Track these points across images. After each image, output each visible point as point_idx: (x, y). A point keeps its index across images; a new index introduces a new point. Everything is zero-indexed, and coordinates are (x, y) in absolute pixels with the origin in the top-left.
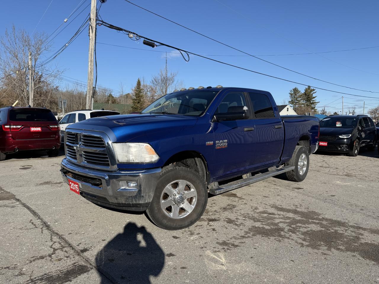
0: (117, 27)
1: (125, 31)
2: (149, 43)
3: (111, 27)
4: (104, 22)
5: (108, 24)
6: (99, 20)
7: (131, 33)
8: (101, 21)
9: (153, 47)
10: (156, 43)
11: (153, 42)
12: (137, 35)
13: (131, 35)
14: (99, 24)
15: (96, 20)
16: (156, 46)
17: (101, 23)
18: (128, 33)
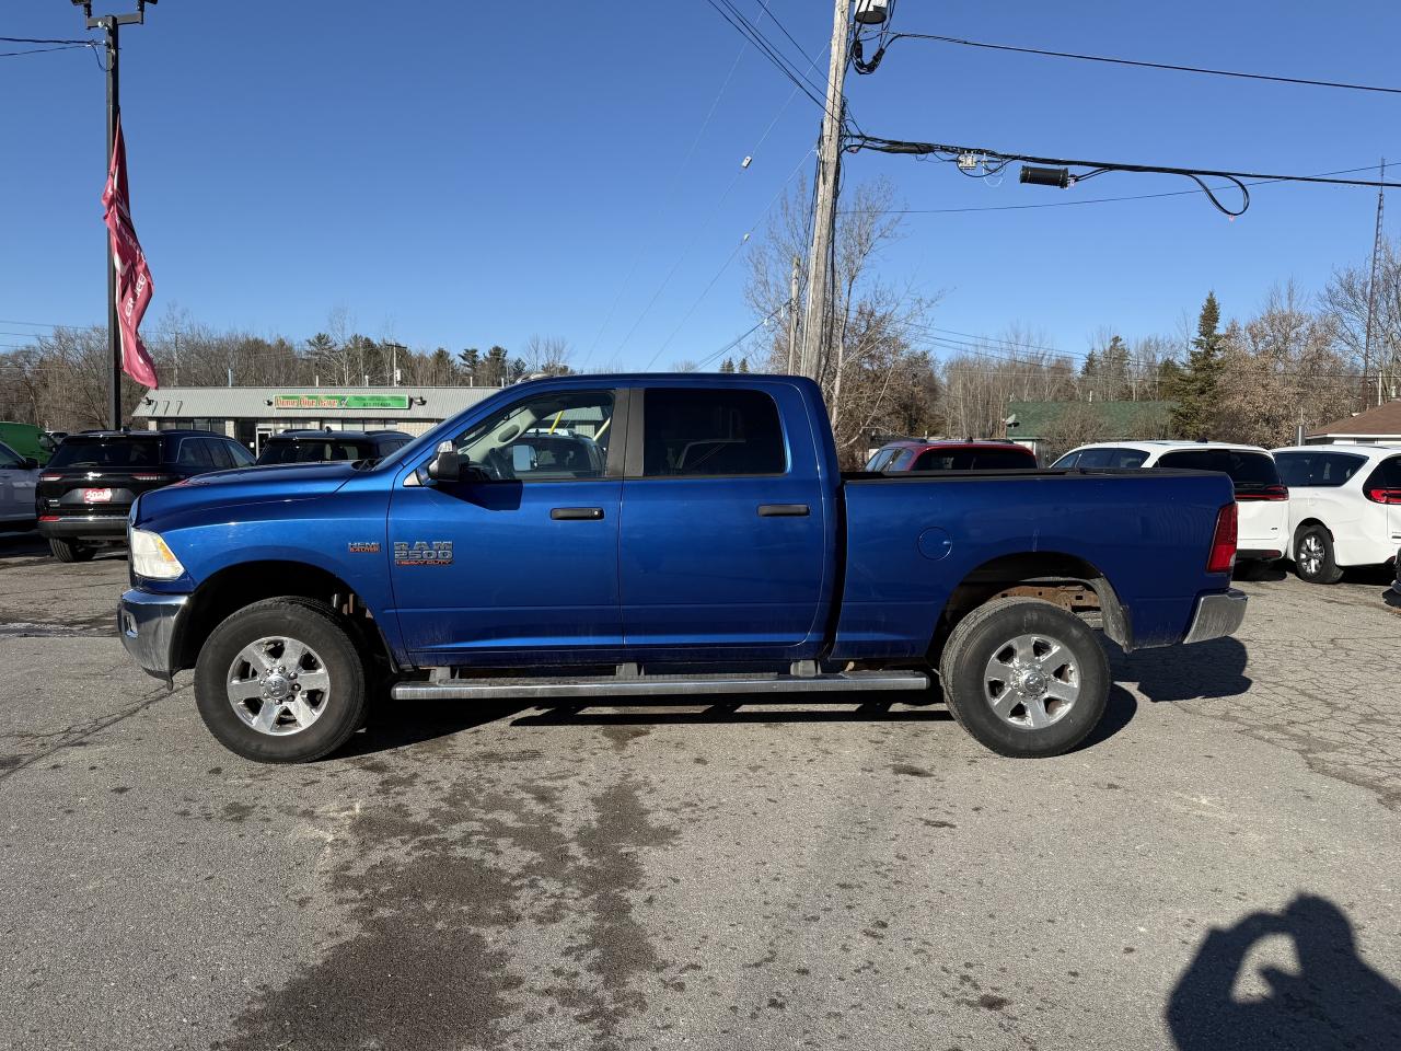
0: (914, 144)
1: (944, 149)
2: (1046, 175)
3: (894, 147)
4: (867, 139)
5: (884, 142)
6: (852, 136)
7: (969, 151)
8: (858, 137)
9: (1063, 184)
10: (1072, 170)
11: (1063, 167)
12: (993, 154)
13: (969, 160)
14: (853, 148)
15: (841, 137)
16: (1076, 180)
17: (859, 142)
18: (955, 156)
